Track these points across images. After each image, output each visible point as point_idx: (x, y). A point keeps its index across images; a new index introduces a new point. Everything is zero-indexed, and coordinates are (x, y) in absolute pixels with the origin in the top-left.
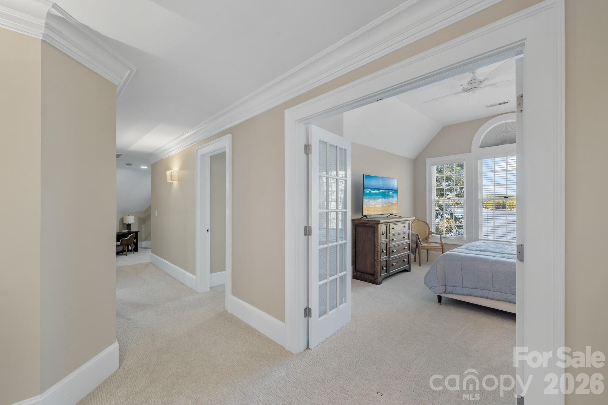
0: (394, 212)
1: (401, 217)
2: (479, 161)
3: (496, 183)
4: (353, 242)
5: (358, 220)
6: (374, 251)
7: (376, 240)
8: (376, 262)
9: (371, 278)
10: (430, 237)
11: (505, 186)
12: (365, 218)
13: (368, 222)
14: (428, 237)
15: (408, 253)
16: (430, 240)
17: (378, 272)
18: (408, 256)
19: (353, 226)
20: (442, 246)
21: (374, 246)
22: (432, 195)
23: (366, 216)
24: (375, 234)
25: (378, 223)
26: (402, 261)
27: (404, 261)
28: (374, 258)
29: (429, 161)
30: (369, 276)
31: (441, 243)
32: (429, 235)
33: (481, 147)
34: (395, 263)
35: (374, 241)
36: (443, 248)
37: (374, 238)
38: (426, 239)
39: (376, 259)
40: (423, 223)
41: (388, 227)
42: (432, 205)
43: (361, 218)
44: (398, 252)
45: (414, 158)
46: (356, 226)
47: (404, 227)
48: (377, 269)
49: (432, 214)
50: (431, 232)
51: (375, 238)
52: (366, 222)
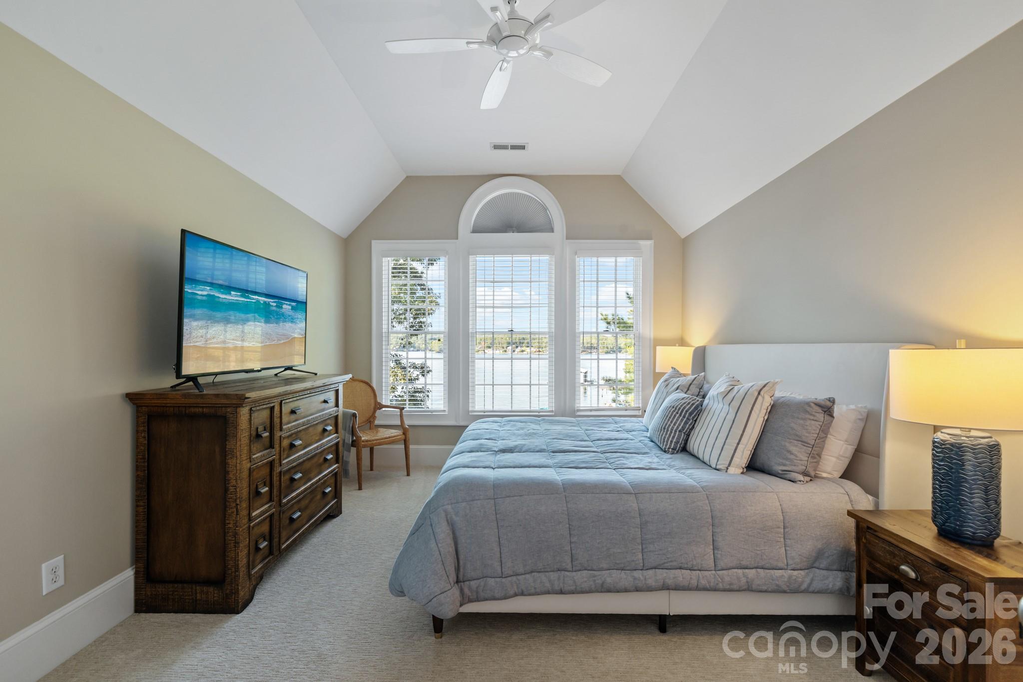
0: (297, 361)
1: (316, 374)
2: (471, 258)
3: (495, 302)
4: (138, 476)
5: (160, 395)
6: (225, 499)
7: (229, 461)
8: (229, 537)
9: (213, 594)
10: (376, 415)
11: (510, 310)
12: (190, 388)
13: (199, 401)
14: (373, 416)
15: (334, 469)
16: (377, 422)
17: (237, 570)
18: (334, 478)
19: (138, 417)
20: (404, 434)
21: (225, 481)
22: (385, 322)
23: (193, 378)
24: (226, 440)
25: (240, 400)
26: (319, 496)
27: (324, 493)
28: (224, 524)
29: (377, 246)
30: (205, 589)
31: (402, 426)
32: (374, 412)
33: (474, 231)
34: (300, 511)
35: (224, 464)
36: (406, 437)
37: (224, 453)
38: (370, 422)
39: (231, 526)
40: (362, 384)
41: (277, 409)
42: (384, 343)
43: (172, 387)
44: (306, 478)
45: (346, 237)
46: (149, 416)
47: (325, 402)
48: (236, 560)
49: (384, 364)
50: (380, 404)
51: (225, 456)
52: (192, 401)
